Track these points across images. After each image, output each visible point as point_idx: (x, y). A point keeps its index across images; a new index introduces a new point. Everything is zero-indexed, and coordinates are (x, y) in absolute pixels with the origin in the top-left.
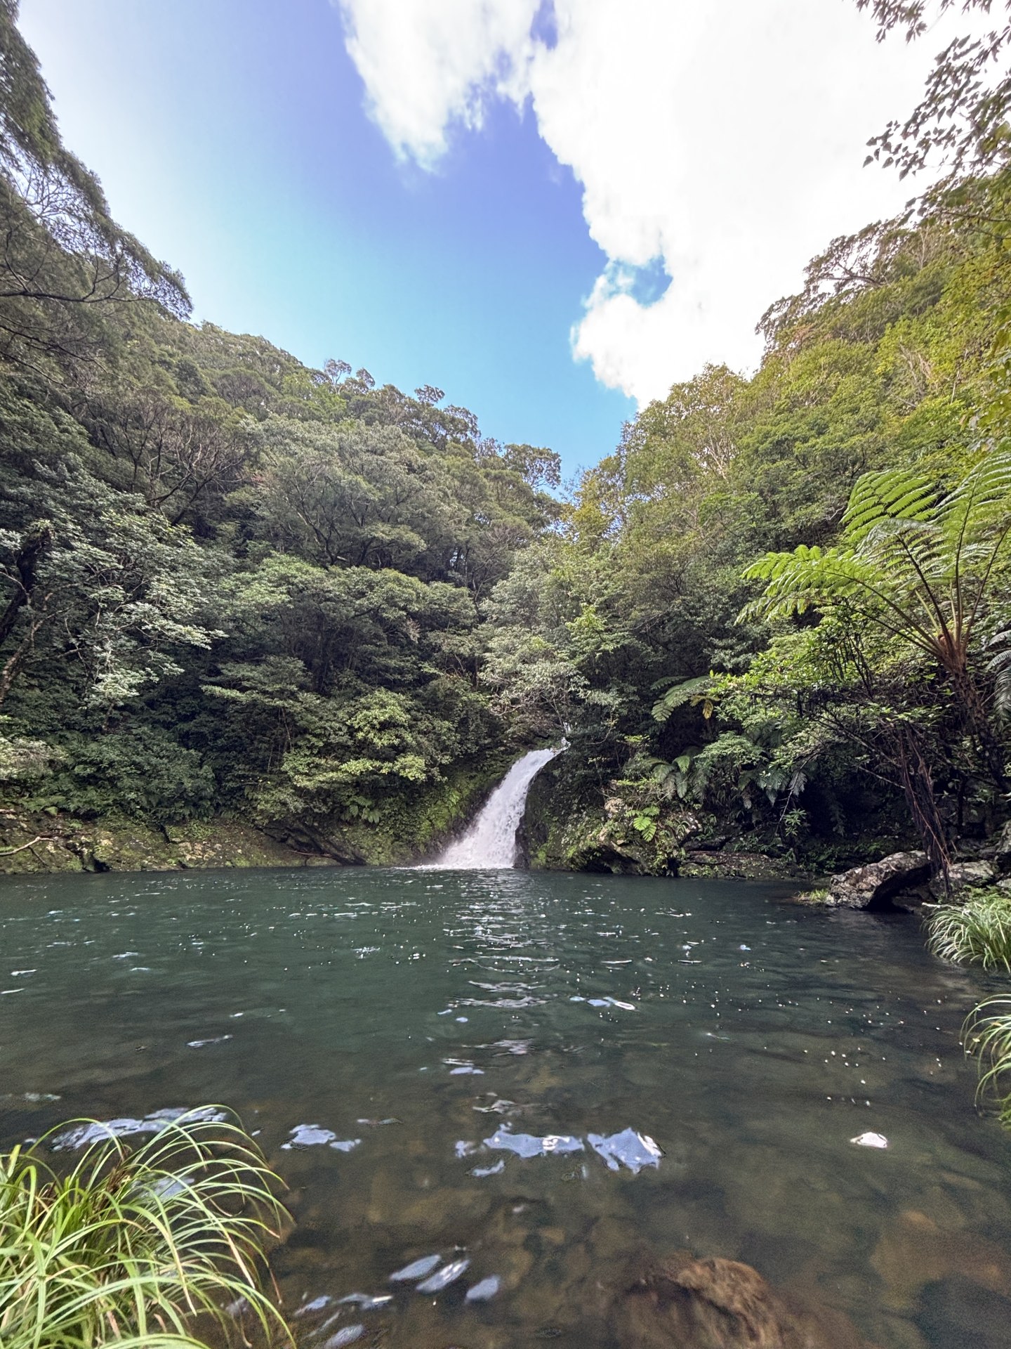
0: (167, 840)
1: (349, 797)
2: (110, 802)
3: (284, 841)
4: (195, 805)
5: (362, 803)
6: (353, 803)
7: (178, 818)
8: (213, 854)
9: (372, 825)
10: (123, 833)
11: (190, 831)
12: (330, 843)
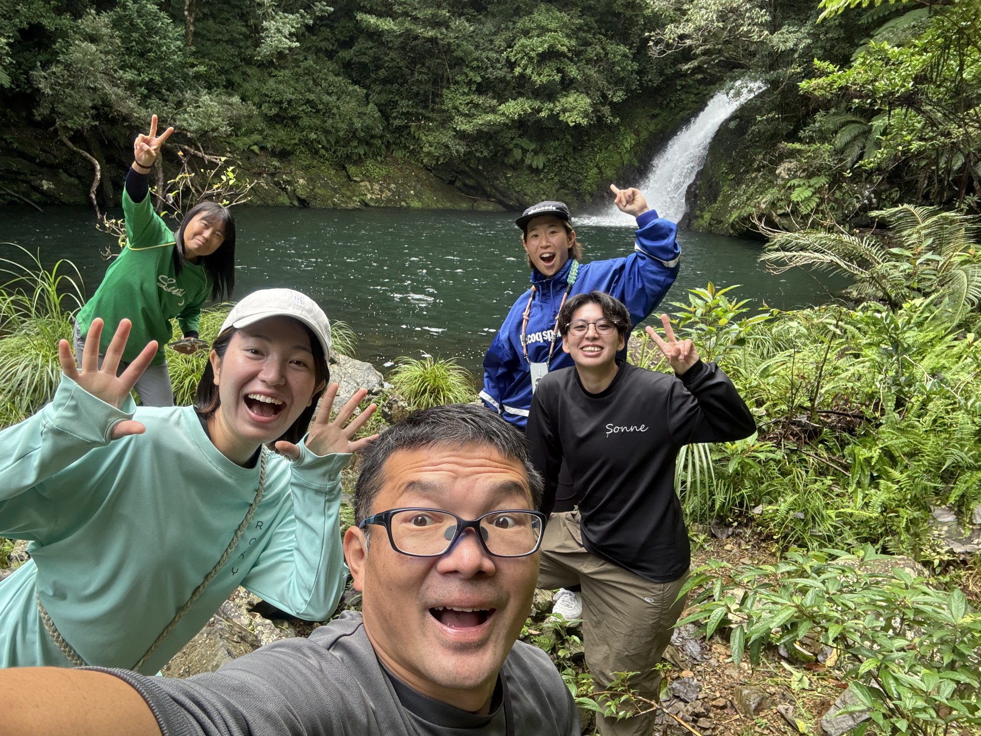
0: (349, 177)
1: (512, 139)
2: (297, 141)
3: (452, 183)
4: (367, 143)
5: (526, 147)
6: (516, 145)
7: (355, 157)
8: (389, 194)
9: (536, 171)
10: (313, 171)
11: (367, 171)
12: (496, 189)
